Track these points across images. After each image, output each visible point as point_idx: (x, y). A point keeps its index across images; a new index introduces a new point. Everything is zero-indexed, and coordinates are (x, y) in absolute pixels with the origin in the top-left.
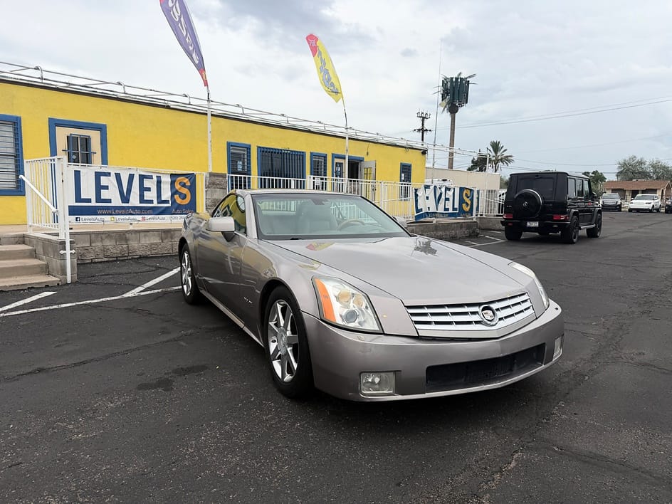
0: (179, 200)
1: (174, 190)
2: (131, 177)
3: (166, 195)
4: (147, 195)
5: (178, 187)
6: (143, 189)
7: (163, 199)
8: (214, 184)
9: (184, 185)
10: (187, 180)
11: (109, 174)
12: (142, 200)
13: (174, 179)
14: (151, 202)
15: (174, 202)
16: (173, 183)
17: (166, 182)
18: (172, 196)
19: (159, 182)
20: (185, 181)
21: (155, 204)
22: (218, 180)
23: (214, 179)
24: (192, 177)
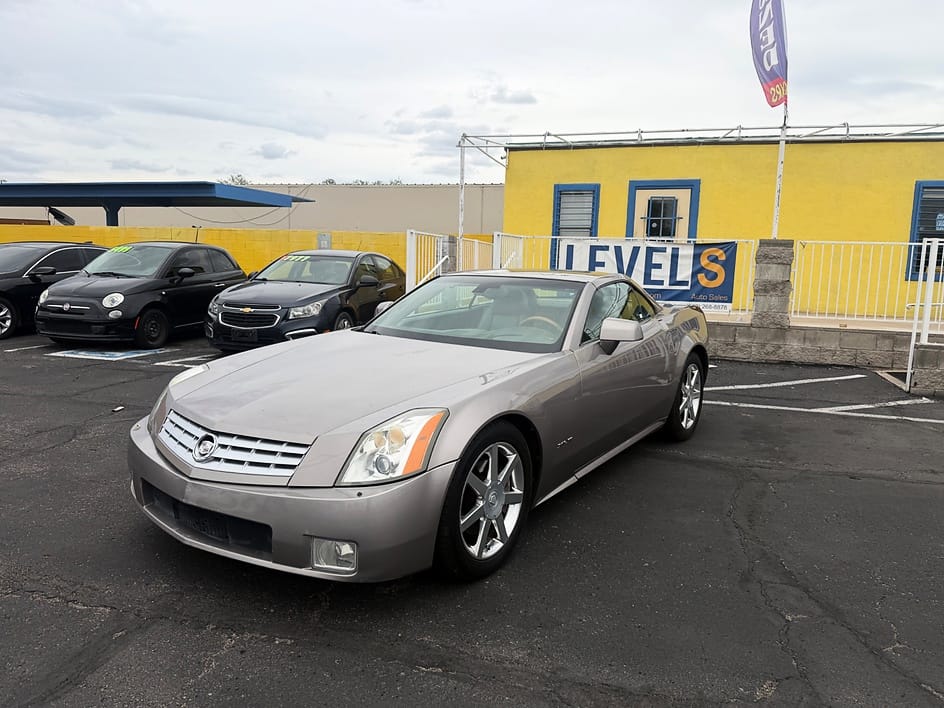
0: (703, 280)
1: (698, 267)
2: (636, 250)
3: (685, 272)
4: (656, 274)
5: (704, 262)
6: (650, 266)
7: (678, 279)
8: (766, 256)
9: (715, 260)
10: (721, 251)
11: (606, 248)
12: (647, 279)
13: (698, 251)
14: (661, 283)
15: (695, 283)
16: (697, 257)
17: (685, 256)
18: (694, 274)
19: (675, 257)
20: (717, 254)
21: (666, 286)
22: (772, 251)
23: (767, 249)
24: (730, 248)
